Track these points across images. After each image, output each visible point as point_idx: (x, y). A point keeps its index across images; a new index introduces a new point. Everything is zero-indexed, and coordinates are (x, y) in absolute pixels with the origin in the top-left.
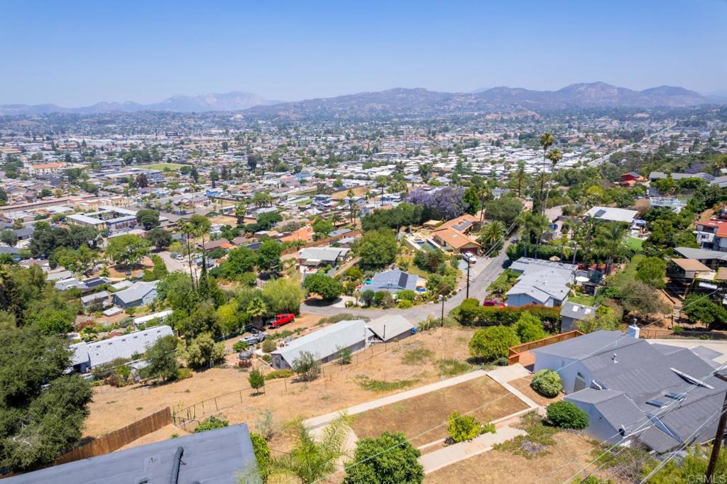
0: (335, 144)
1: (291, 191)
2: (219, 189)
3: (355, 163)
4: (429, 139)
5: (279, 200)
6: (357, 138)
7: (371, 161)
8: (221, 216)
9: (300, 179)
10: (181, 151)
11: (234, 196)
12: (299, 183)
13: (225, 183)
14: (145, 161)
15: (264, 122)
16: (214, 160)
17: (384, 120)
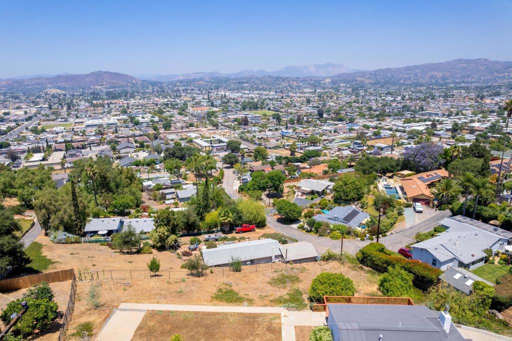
0: (391, 103)
1: (340, 136)
2: (291, 131)
3: (400, 119)
4: (477, 102)
5: (328, 142)
6: (411, 99)
7: (414, 117)
8: (283, 149)
9: (350, 128)
10: (280, 103)
11: (298, 136)
12: (348, 131)
13: (297, 127)
14: (254, 108)
15: (344, 85)
16: (298, 110)
17: (441, 85)
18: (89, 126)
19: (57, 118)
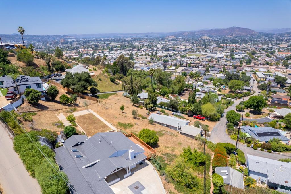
18: (208, 57)
19: (197, 51)
